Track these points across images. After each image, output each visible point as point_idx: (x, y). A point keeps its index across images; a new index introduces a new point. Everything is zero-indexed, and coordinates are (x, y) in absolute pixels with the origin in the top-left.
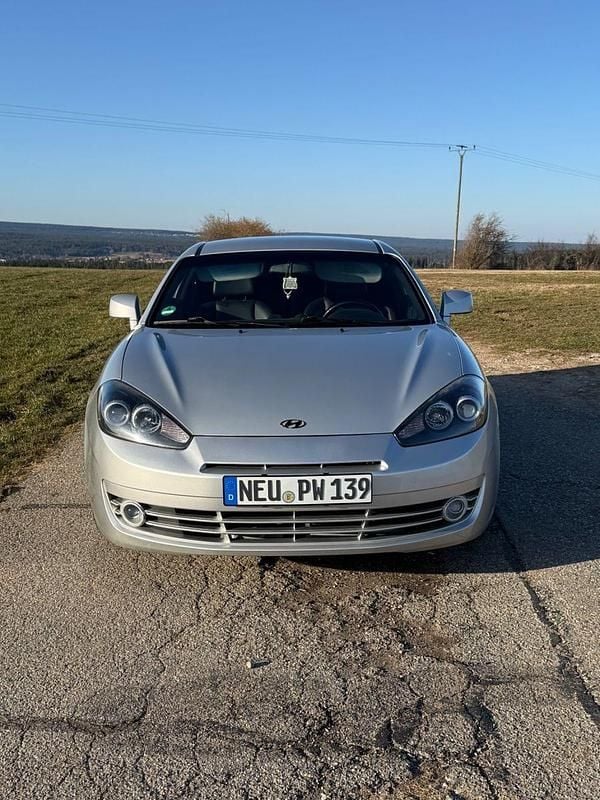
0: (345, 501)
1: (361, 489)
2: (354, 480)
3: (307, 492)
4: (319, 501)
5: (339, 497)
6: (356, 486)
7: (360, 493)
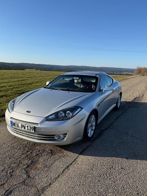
0: (29, 131)
1: (32, 129)
2: (31, 127)
3: (23, 127)
4: (25, 130)
5: (28, 130)
6: (31, 128)
7: (32, 130)
